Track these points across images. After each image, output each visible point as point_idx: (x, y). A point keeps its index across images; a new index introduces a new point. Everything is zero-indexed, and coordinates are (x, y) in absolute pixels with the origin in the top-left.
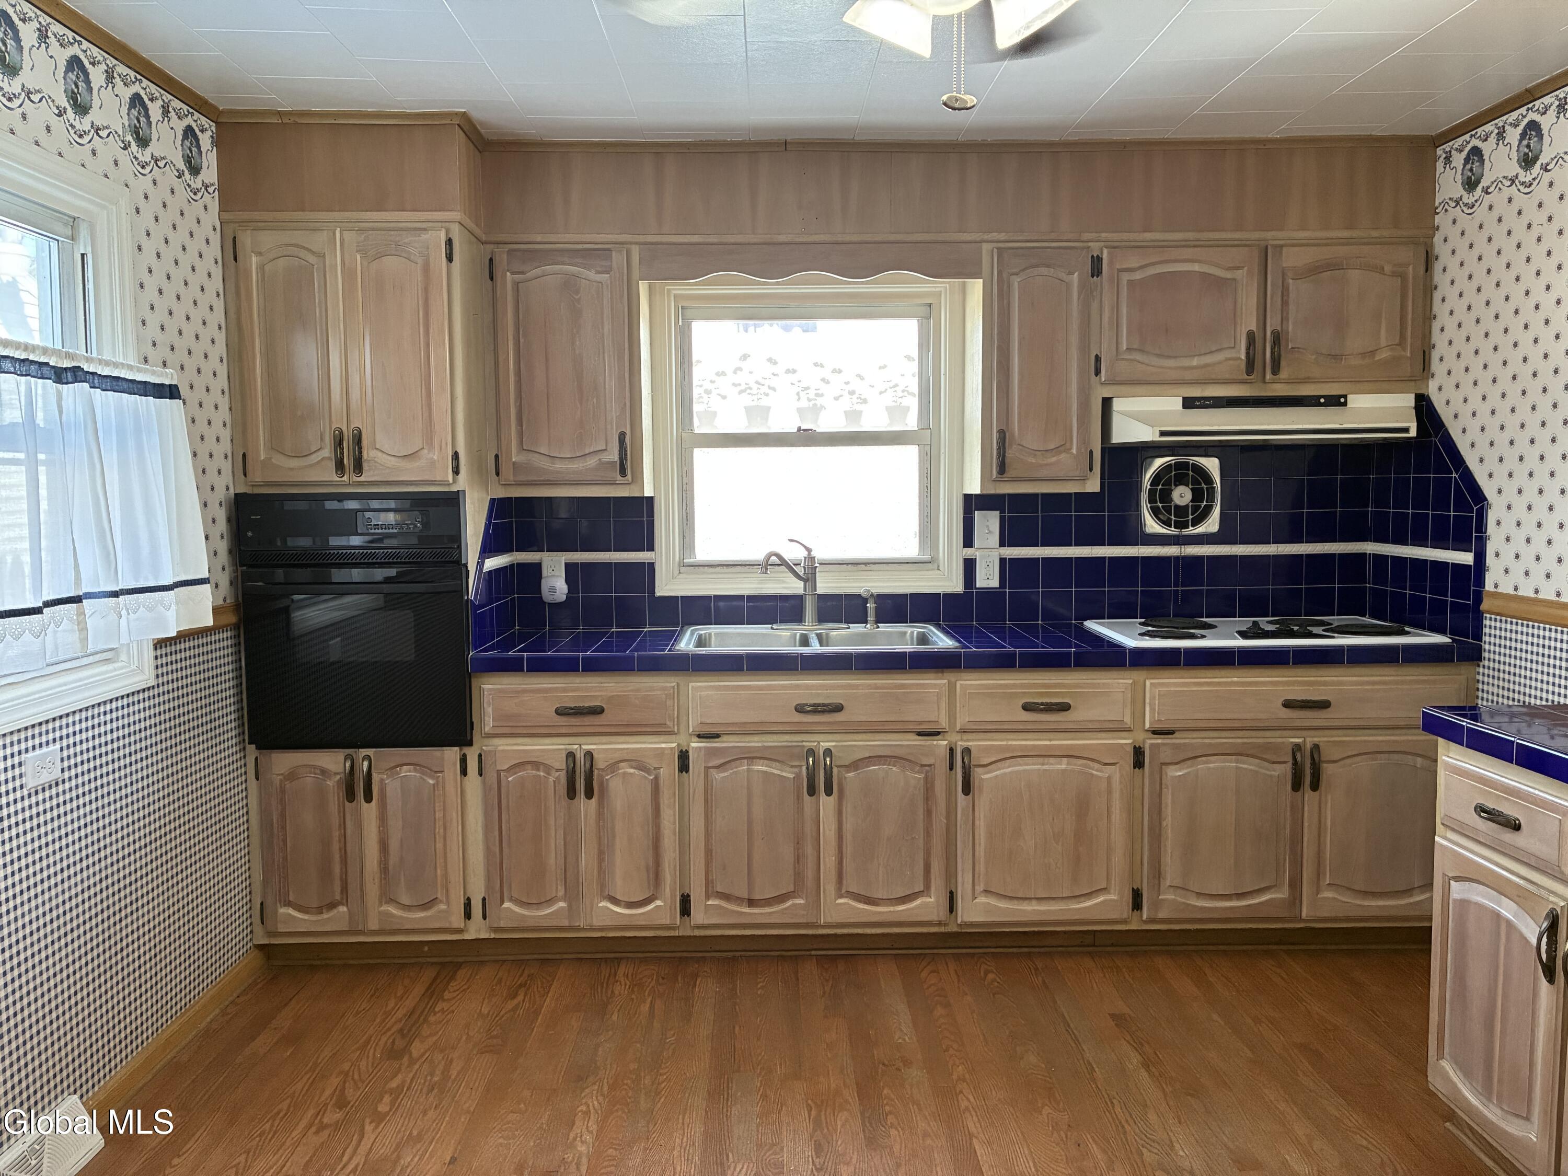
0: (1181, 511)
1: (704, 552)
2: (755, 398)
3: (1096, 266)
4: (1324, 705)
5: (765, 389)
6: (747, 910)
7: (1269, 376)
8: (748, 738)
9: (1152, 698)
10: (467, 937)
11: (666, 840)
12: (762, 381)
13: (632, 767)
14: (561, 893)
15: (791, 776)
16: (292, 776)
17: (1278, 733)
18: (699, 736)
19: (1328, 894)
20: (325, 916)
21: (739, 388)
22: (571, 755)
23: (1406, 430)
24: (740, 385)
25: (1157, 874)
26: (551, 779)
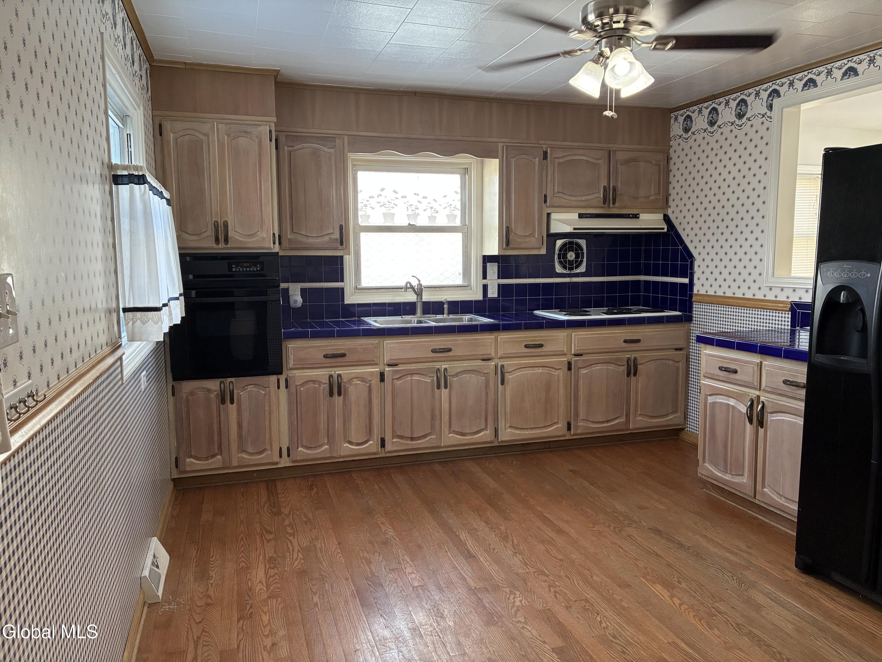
0: (571, 263)
1: (365, 283)
2: (388, 209)
3: (545, 155)
4: (638, 341)
5: (392, 205)
6: (410, 442)
7: (611, 205)
8: (410, 365)
9: (575, 341)
10: (279, 466)
11: (375, 413)
12: (391, 201)
13: (359, 381)
14: (326, 441)
15: (430, 381)
16: (192, 393)
17: (622, 353)
18: (389, 365)
19: (639, 418)
20: (210, 461)
21: (380, 204)
22: (331, 376)
23: (663, 229)
24: (380, 203)
25: (577, 415)
26: (322, 388)
